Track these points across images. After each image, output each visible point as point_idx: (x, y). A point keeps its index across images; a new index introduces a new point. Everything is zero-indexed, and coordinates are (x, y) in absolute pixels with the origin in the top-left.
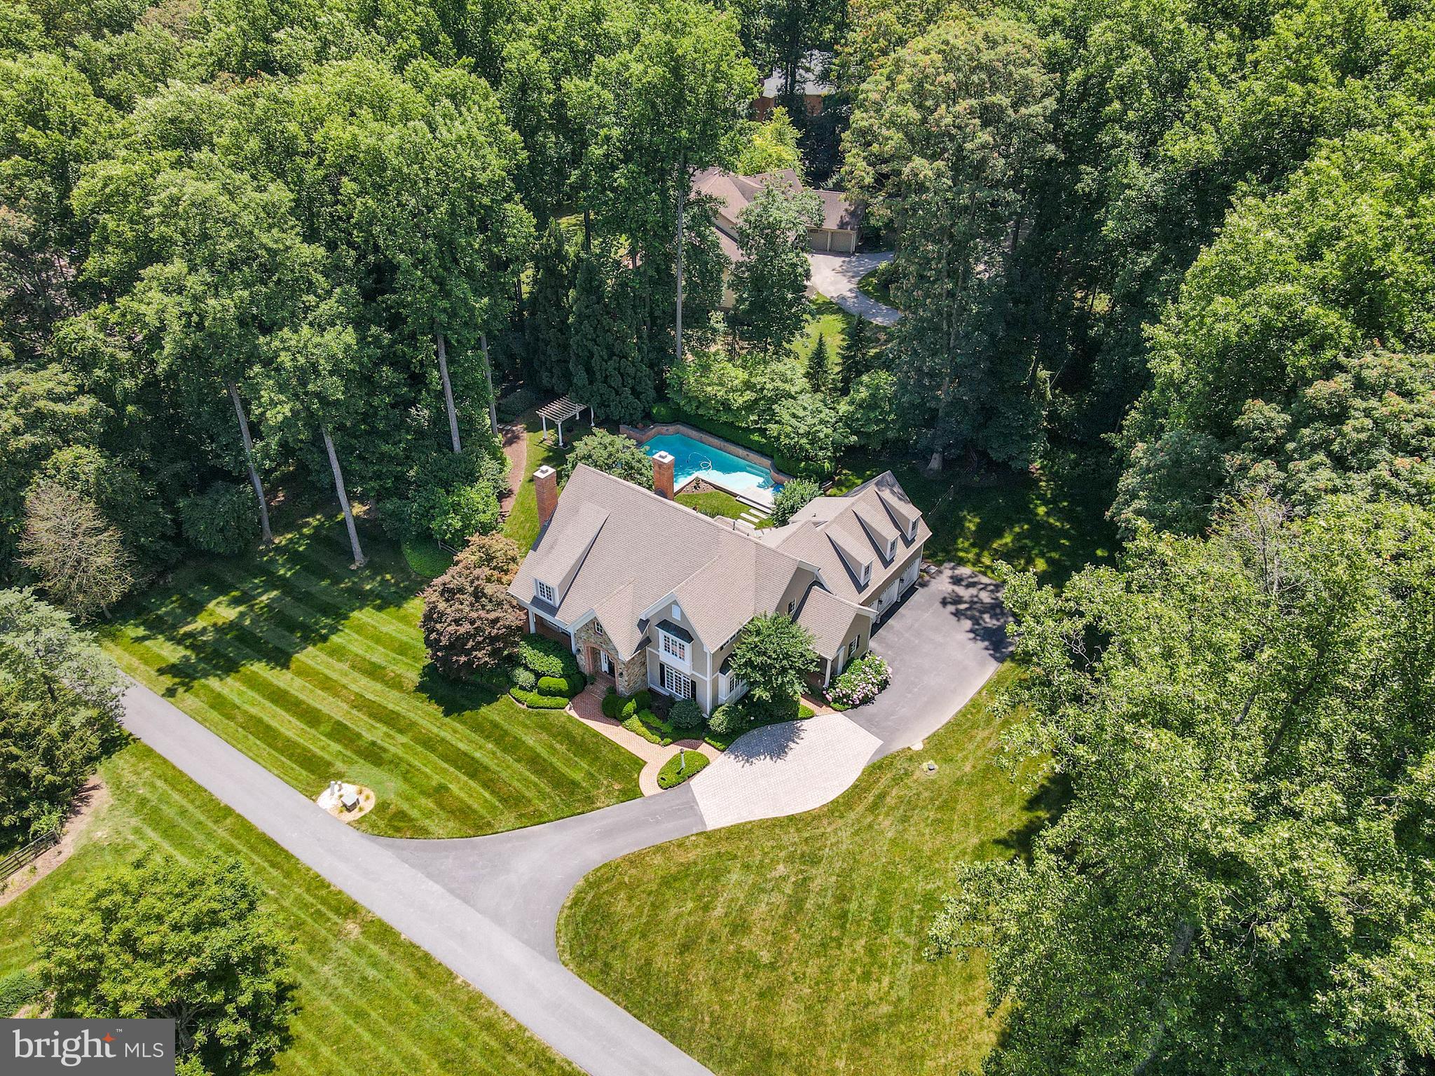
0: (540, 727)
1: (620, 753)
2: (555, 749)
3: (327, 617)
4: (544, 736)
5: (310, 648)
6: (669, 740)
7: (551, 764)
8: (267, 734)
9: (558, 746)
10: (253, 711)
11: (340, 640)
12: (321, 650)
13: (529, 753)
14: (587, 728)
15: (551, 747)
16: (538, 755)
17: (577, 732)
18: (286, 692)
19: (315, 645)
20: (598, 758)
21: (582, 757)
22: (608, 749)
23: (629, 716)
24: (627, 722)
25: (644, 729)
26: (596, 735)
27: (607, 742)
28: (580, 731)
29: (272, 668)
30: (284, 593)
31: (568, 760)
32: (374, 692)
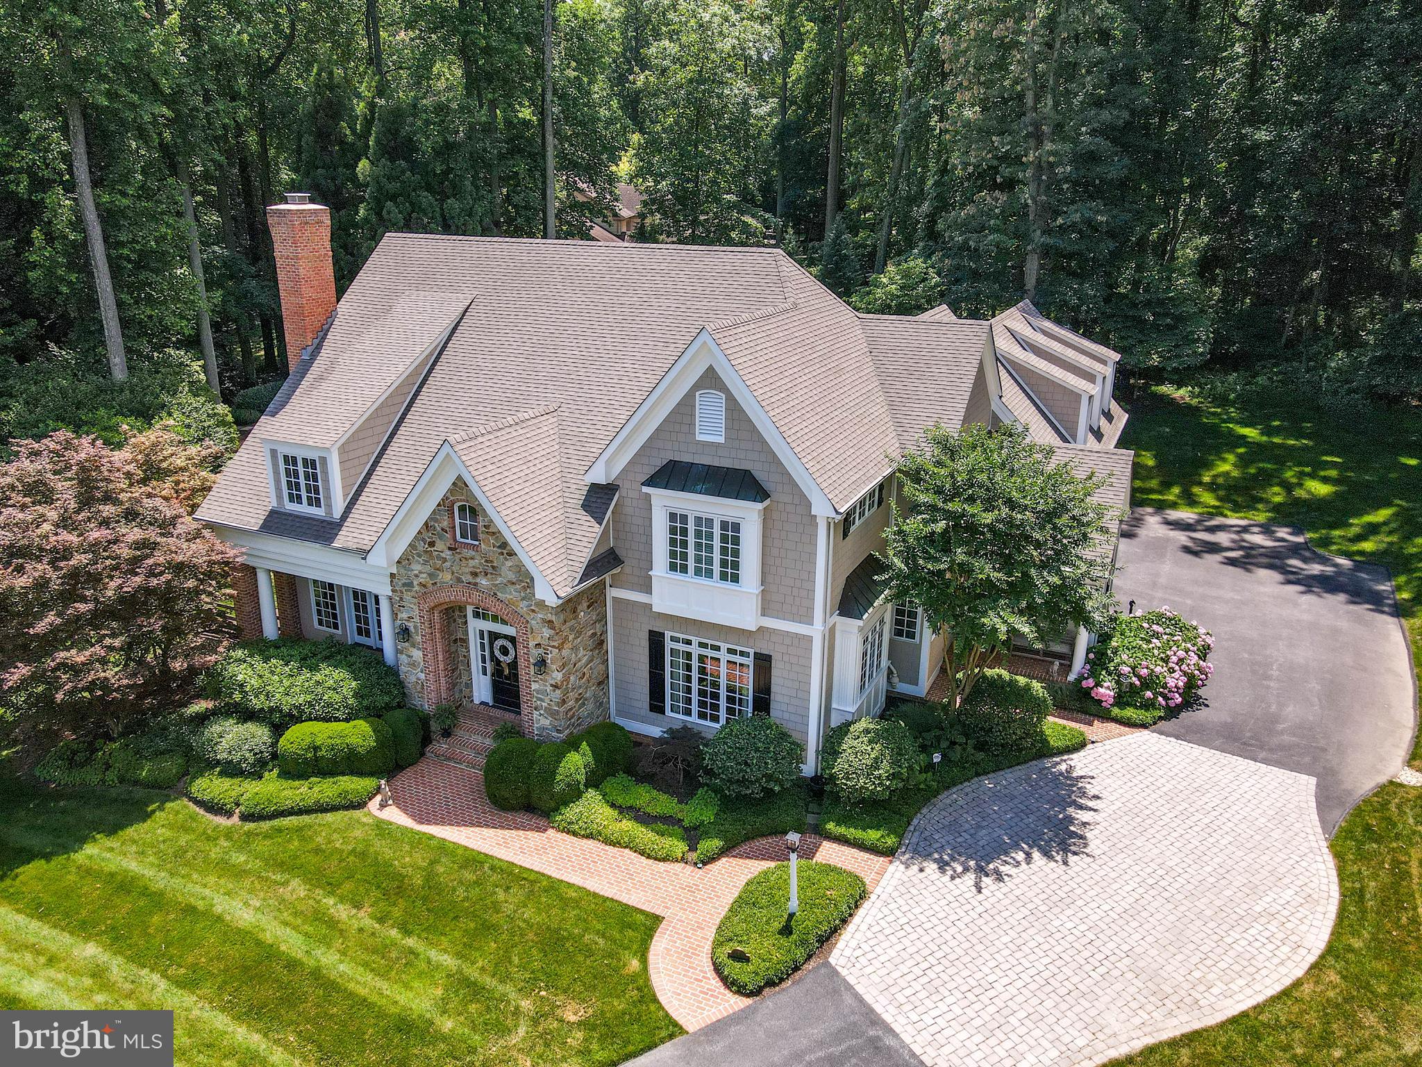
0: (281, 866)
1: (565, 903)
2: (332, 924)
4: (297, 888)
6: (715, 844)
7: (316, 974)
9: (342, 912)
13: (233, 952)
14: (444, 848)
15: (320, 917)
16: (270, 953)
17: (409, 862)
20: (487, 928)
21: (431, 932)
22: (517, 895)
23: (574, 794)
24: (571, 812)
25: (627, 825)
26: (474, 860)
27: (513, 875)
28: (421, 859)
31: (382, 950)
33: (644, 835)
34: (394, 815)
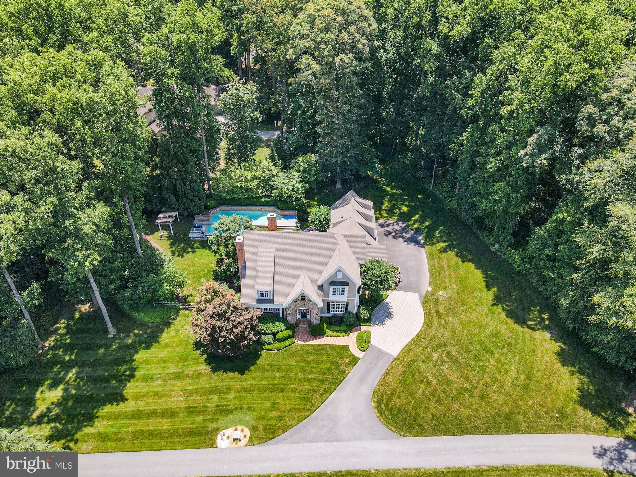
0: (292, 355)
1: (335, 347)
2: (308, 361)
3: (122, 366)
5: (129, 385)
6: (349, 332)
8: (153, 434)
10: (132, 429)
11: (142, 373)
12: (136, 381)
18: (140, 411)
19: (129, 381)
21: (321, 357)
22: (328, 348)
23: (326, 331)
24: (326, 334)
25: (335, 333)
26: (318, 346)
27: (326, 346)
28: (311, 348)
29: (117, 405)
30: (79, 367)
31: (317, 362)
32: (190, 385)
33: (339, 334)
34: (300, 342)
